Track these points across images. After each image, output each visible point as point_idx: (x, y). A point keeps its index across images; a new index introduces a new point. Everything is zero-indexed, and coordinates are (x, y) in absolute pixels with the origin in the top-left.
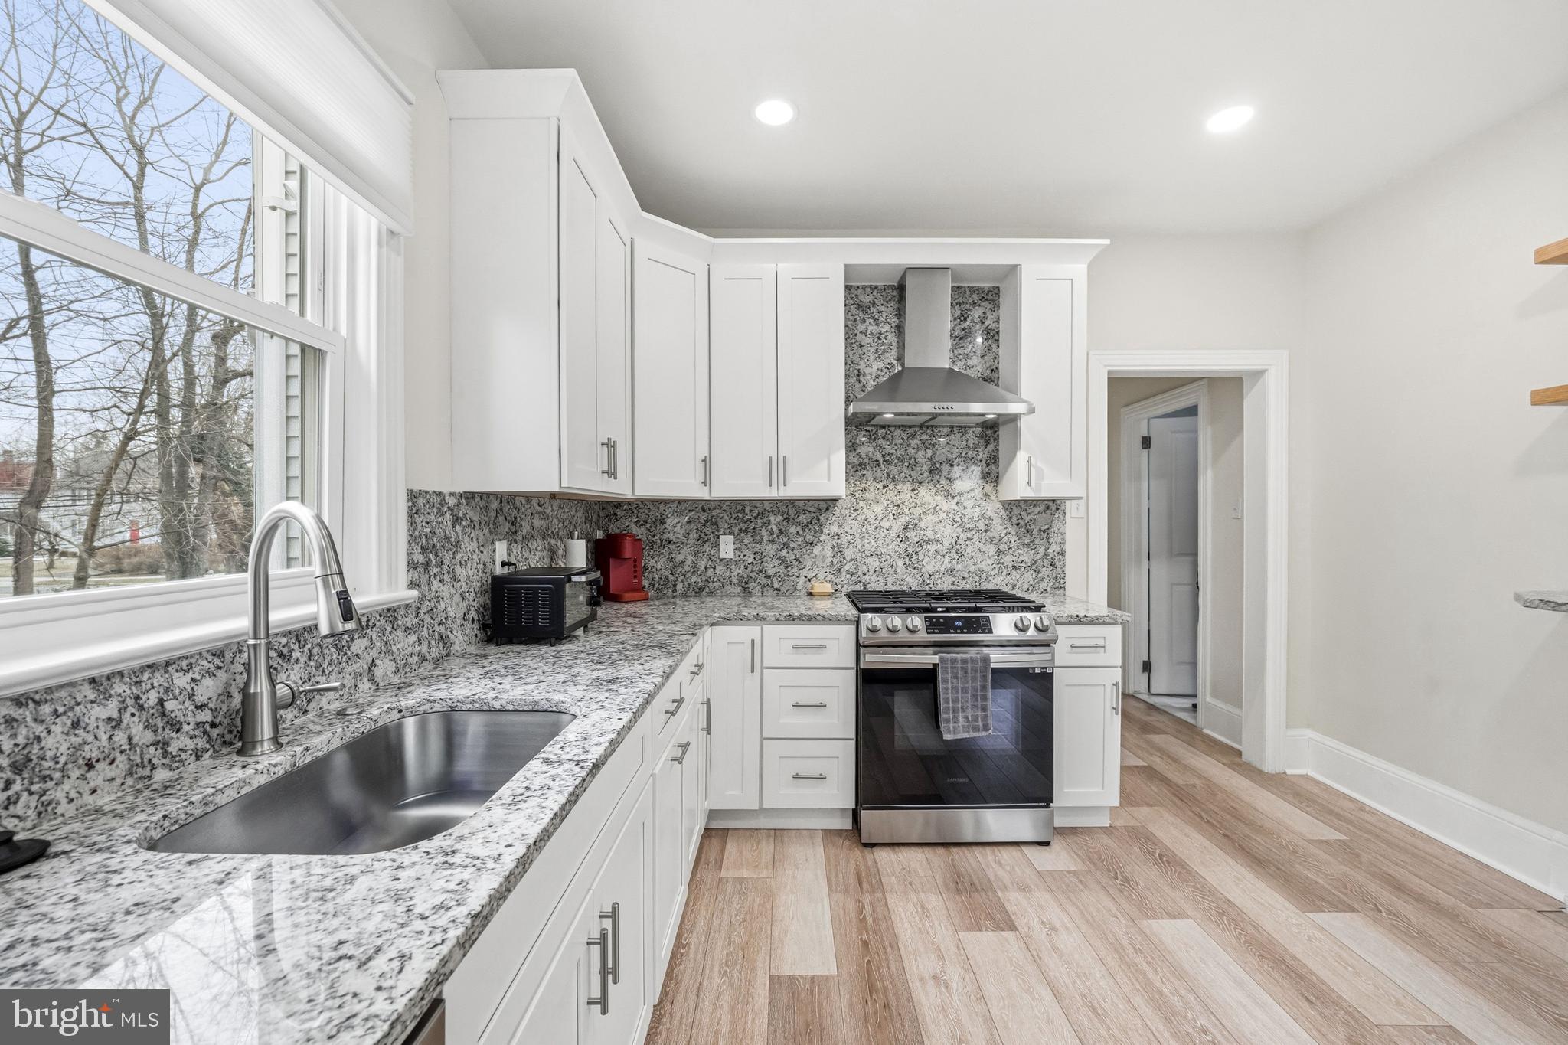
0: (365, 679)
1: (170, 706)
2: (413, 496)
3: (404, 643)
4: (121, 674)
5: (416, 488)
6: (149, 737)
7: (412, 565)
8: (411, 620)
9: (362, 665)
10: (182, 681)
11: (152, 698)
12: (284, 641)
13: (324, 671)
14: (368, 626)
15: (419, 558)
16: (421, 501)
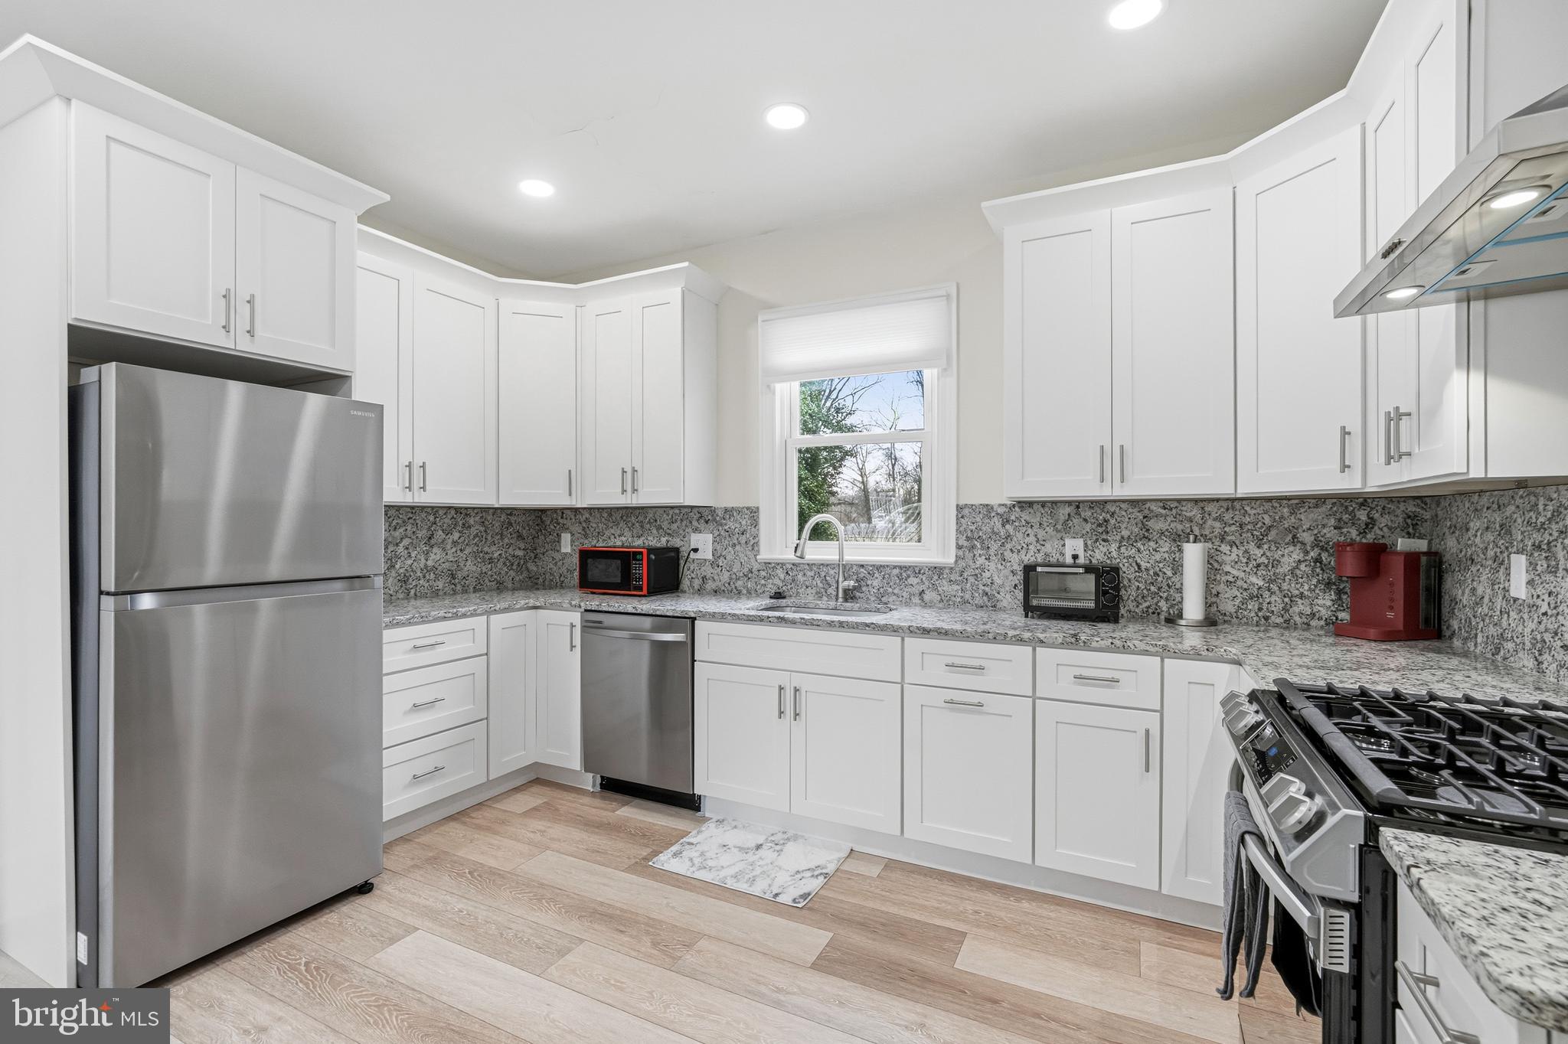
0: (917, 598)
1: (828, 578)
2: (959, 508)
3: (945, 587)
4: (815, 564)
5: (962, 502)
6: (820, 585)
7: (959, 547)
8: (955, 577)
9: (916, 590)
10: (832, 572)
11: (823, 574)
12: (871, 568)
13: (891, 587)
14: (919, 573)
15: (963, 542)
16: (966, 511)
